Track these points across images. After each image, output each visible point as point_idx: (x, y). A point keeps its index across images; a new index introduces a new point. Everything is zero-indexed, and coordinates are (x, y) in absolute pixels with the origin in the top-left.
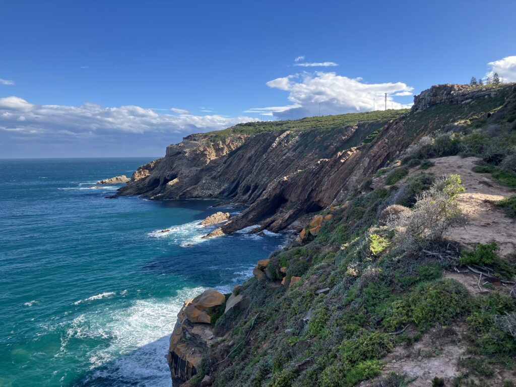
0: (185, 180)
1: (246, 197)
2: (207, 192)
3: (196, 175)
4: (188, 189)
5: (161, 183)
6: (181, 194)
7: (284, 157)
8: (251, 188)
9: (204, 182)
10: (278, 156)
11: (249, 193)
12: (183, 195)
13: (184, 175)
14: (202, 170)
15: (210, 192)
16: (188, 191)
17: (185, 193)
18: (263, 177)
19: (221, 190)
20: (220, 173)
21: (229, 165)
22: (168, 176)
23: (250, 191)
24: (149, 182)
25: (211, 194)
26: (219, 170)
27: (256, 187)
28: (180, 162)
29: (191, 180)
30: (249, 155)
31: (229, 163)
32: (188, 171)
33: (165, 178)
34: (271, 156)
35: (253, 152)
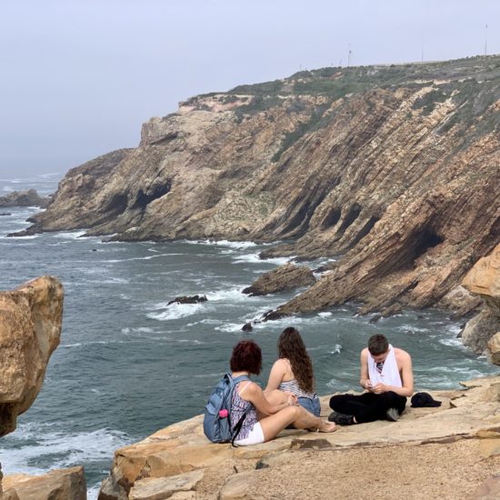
0: (187, 197)
1: (329, 235)
2: (235, 226)
3: (210, 186)
4: (194, 217)
5: (131, 203)
6: (179, 228)
7: (421, 146)
8: (343, 216)
9: (229, 201)
10: (404, 142)
11: (336, 228)
12: (184, 229)
13: (184, 185)
14: (223, 176)
15: (244, 225)
16: (194, 221)
17: (189, 225)
18: (371, 192)
19: (270, 219)
20: (264, 183)
21: (286, 164)
22: (148, 188)
23: (340, 223)
24: (103, 202)
25: (245, 230)
26: (262, 176)
27: (354, 213)
28: (174, 157)
29: (200, 197)
30: (333, 142)
31: (286, 159)
32: (192, 177)
33: (141, 191)
34: (389, 144)
35: (343, 135)
